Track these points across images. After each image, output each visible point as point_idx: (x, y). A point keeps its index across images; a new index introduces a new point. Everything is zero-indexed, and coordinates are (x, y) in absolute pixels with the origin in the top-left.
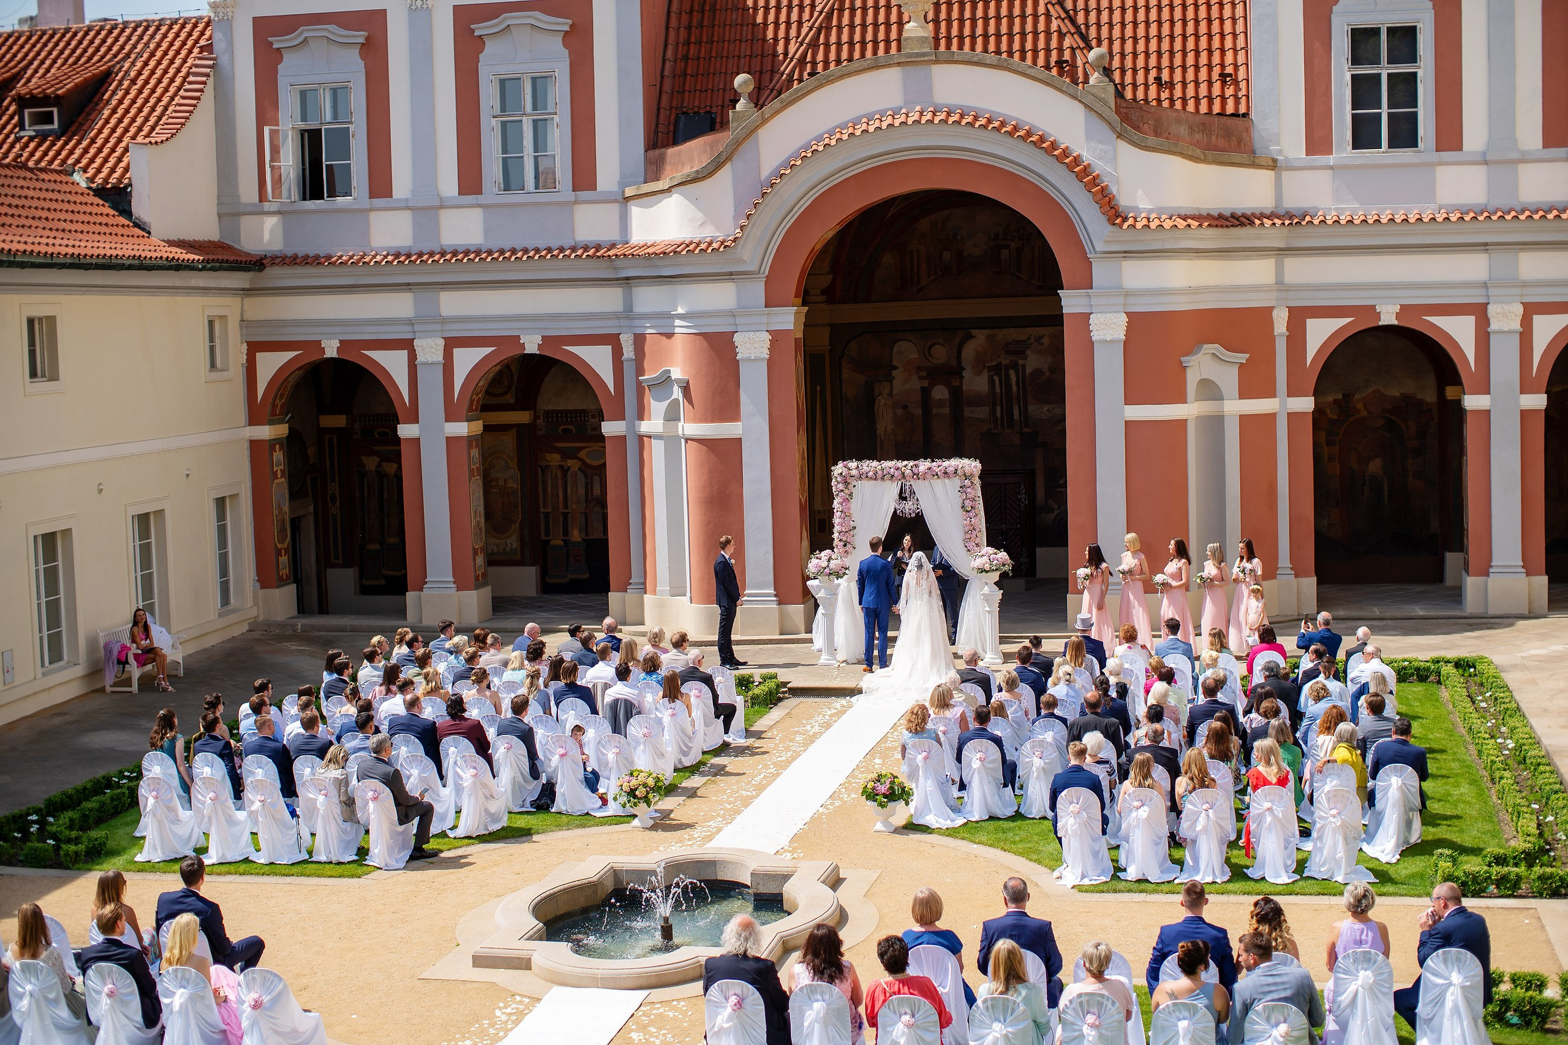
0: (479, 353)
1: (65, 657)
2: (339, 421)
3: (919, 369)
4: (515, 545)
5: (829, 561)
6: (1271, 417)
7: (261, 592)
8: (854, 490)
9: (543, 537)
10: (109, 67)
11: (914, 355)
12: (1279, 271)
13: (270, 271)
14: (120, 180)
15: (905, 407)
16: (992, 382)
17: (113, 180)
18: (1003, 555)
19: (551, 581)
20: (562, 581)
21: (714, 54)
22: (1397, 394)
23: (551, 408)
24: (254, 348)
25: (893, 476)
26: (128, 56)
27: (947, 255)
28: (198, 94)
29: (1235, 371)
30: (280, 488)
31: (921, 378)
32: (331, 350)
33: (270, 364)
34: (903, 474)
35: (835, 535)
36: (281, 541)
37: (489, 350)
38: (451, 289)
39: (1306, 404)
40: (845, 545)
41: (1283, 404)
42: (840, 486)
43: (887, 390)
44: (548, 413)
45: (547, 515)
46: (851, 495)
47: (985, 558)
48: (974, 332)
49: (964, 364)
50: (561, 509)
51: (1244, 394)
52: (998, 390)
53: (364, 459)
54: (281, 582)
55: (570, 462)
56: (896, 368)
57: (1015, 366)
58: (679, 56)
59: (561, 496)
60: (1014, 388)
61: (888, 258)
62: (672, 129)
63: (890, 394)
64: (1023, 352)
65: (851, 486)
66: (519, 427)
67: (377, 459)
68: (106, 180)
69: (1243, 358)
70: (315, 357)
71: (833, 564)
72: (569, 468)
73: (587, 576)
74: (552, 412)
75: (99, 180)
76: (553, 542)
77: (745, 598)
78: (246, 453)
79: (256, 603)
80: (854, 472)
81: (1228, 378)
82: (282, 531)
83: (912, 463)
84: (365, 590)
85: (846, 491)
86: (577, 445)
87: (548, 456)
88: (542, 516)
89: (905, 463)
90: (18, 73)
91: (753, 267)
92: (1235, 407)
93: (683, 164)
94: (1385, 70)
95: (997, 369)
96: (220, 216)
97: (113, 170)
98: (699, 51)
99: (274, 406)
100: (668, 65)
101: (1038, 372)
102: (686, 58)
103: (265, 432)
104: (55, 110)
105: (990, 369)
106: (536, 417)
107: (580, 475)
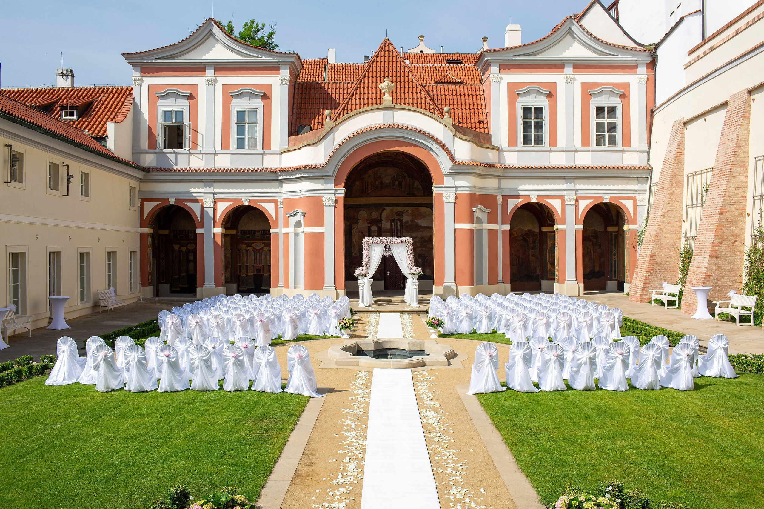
0: (227, 204)
1: (85, 300)
2: (166, 232)
3: (367, 220)
4: (228, 276)
5: (362, 271)
6: (497, 231)
7: (142, 288)
9: (238, 274)
10: (92, 101)
11: (366, 215)
12: (499, 184)
13: (152, 173)
14: (103, 134)
15: (362, 233)
16: (392, 225)
17: (100, 135)
18: (420, 269)
19: (240, 289)
20: (245, 289)
21: (310, 107)
22: (526, 229)
23: (243, 229)
24: (143, 200)
25: (383, 242)
26: (98, 97)
27: (377, 183)
28: (129, 109)
29: (486, 215)
30: (149, 252)
31: (368, 223)
32: (172, 202)
33: (149, 207)
34: (387, 242)
35: (363, 262)
36: (150, 270)
37: (230, 203)
38: (218, 182)
39: (508, 227)
40: (367, 266)
41: (500, 227)
43: (356, 227)
44: (242, 231)
45: (240, 266)
46: (369, 248)
47: (414, 270)
48: (386, 208)
49: (382, 219)
50: (245, 264)
51: (489, 223)
52: (393, 228)
53: (174, 246)
54: (150, 284)
55: (249, 248)
56: (359, 220)
57: (399, 220)
58: (298, 107)
59: (245, 259)
60: (399, 227)
61: (358, 183)
62: (297, 131)
63: (357, 228)
64: (402, 215)
65: (369, 246)
66: (232, 235)
67: (179, 246)
68: (97, 134)
69: (489, 211)
70: (166, 204)
71: (364, 272)
72: (248, 250)
73: (254, 287)
74: (243, 230)
75: (95, 134)
76: (242, 275)
77: (325, 287)
78: (139, 238)
79: (140, 291)
80: (371, 241)
81: (484, 217)
82: (150, 266)
83: (390, 238)
84: (172, 292)
85: (367, 247)
86: (252, 242)
87: (241, 246)
88: (238, 266)
89: (388, 238)
90: (57, 101)
91: (330, 174)
92: (487, 227)
93: (303, 141)
94: (533, 120)
95: (393, 220)
96: (133, 153)
97: (99, 131)
98: (305, 106)
99: (150, 222)
100: (294, 110)
101: (407, 222)
102: (301, 108)
103: (146, 230)
104: (75, 111)
105: (391, 220)
106: (237, 232)
107: (253, 253)
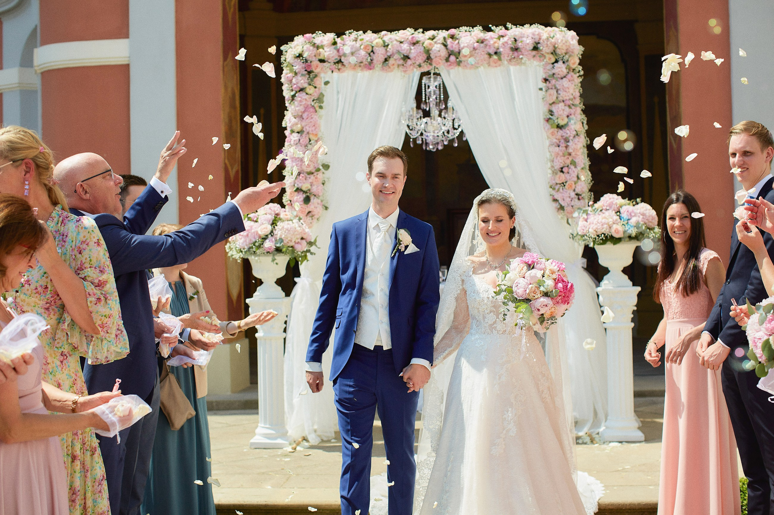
5: (274, 223)
8: (328, 92)
25: (406, 58)
34: (428, 52)
40: (307, 200)
42: (302, 81)
46: (320, 99)
65: (319, 82)
80: (328, 52)
83: (442, 34)
85: (310, 90)
89: (431, 33)
